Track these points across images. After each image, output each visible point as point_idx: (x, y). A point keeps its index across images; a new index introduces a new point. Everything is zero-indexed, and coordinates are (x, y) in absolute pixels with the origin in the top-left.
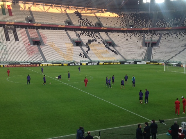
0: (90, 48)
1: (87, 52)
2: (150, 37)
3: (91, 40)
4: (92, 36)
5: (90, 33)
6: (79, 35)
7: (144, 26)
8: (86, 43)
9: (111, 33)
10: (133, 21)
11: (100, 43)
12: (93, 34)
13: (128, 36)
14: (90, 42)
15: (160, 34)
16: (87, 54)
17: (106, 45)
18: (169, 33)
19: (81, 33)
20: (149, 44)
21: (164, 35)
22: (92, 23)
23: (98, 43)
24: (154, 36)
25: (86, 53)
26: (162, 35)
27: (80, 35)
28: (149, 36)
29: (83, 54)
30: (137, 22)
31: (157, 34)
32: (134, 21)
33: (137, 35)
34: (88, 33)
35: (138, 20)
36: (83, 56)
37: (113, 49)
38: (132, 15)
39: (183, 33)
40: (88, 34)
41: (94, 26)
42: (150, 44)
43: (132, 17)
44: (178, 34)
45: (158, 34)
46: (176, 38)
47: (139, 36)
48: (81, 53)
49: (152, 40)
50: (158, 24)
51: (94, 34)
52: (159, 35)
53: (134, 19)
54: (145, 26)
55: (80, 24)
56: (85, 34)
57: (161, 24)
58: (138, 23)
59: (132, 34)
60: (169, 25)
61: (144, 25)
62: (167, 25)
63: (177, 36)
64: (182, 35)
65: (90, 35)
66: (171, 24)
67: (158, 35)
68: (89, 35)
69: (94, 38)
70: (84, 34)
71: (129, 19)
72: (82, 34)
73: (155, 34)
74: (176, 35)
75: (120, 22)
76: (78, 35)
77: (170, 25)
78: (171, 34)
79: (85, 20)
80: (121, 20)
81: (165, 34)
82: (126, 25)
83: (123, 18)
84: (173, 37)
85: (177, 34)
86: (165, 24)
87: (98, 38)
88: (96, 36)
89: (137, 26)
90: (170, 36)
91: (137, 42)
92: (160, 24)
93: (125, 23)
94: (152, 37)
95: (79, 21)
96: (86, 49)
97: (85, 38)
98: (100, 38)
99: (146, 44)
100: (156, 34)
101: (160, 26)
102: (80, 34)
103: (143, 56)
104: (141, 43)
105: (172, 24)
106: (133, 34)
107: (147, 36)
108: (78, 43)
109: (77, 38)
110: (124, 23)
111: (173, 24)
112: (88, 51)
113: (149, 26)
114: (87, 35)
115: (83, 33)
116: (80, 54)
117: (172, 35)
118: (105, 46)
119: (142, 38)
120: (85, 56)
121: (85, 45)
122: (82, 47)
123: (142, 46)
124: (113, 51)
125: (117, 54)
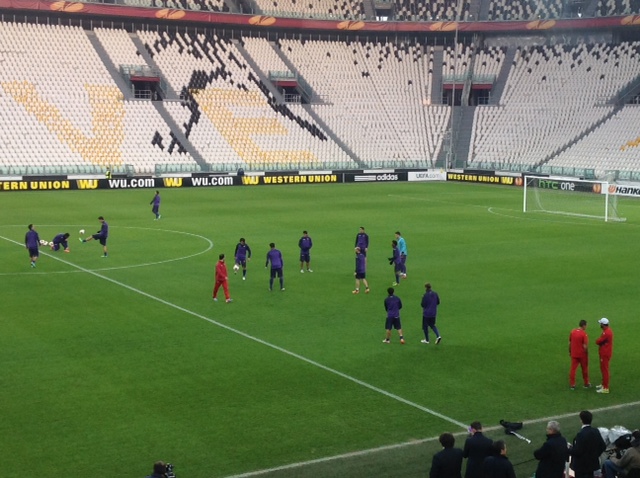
0: (199, 109)
1: (188, 127)
2: (465, 64)
3: (204, 73)
4: (211, 53)
5: (202, 42)
6: (150, 51)
7: (440, 13)
8: (181, 89)
9: (295, 44)
11: (244, 86)
12: (213, 46)
13: (368, 56)
14: (199, 80)
15: (505, 50)
16: (187, 134)
17: (271, 95)
18: (545, 48)
19: (159, 39)
20: (459, 92)
21: (523, 54)
23: (239, 86)
24: (482, 57)
25: (184, 130)
26: (517, 56)
27: (154, 50)
28: (459, 57)
29: (171, 139)
31: (494, 49)
33: (407, 52)
34: (189, 40)
36: (167, 147)
37: (305, 116)
39: (604, 45)
40: (192, 44)
41: (216, 8)
42: (465, 96)
44: (581, 50)
45: (498, 48)
46: (573, 66)
47: (415, 60)
48: (161, 133)
49: (471, 75)
50: (499, 4)
51: (217, 45)
52: (502, 56)
54: (444, 12)
56: (179, 44)
57: (509, 8)
58: (411, 1)
59: (388, 49)
60: (545, 11)
61: (438, 10)
62: (537, 12)
63: (579, 58)
64: (599, 57)
65: (199, 48)
66: (551, 6)
67: (497, 52)
68: (195, 48)
69: (218, 64)
70: (171, 43)
72: (165, 47)
73: (487, 52)
74: (575, 56)
76: (145, 51)
77: (550, 11)
78: (554, 51)
81: (526, 48)
82: (358, 8)
84: (560, 62)
85: (577, 50)
86: (528, 7)
87: (237, 62)
88: (228, 54)
89: (409, 13)
90: (547, 59)
91: (410, 82)
92: (506, 4)
94: (473, 62)
96: (181, 115)
97: (176, 65)
98: (245, 67)
99: (447, 94)
100: (490, 49)
101: (509, 16)
102: (156, 46)
103: (435, 147)
104: (427, 87)
105: (556, 6)
106: (393, 49)
107: (452, 56)
108: (146, 87)
109: (140, 61)
111: (560, 6)
112: (191, 122)
113: (459, 14)
114: (185, 51)
115: (168, 39)
116: (157, 134)
117: (556, 55)
118: (269, 102)
119: (431, 68)
120: (176, 145)
121: (179, 94)
122: (165, 103)
123: (429, 102)
124: (303, 124)
125: (322, 137)
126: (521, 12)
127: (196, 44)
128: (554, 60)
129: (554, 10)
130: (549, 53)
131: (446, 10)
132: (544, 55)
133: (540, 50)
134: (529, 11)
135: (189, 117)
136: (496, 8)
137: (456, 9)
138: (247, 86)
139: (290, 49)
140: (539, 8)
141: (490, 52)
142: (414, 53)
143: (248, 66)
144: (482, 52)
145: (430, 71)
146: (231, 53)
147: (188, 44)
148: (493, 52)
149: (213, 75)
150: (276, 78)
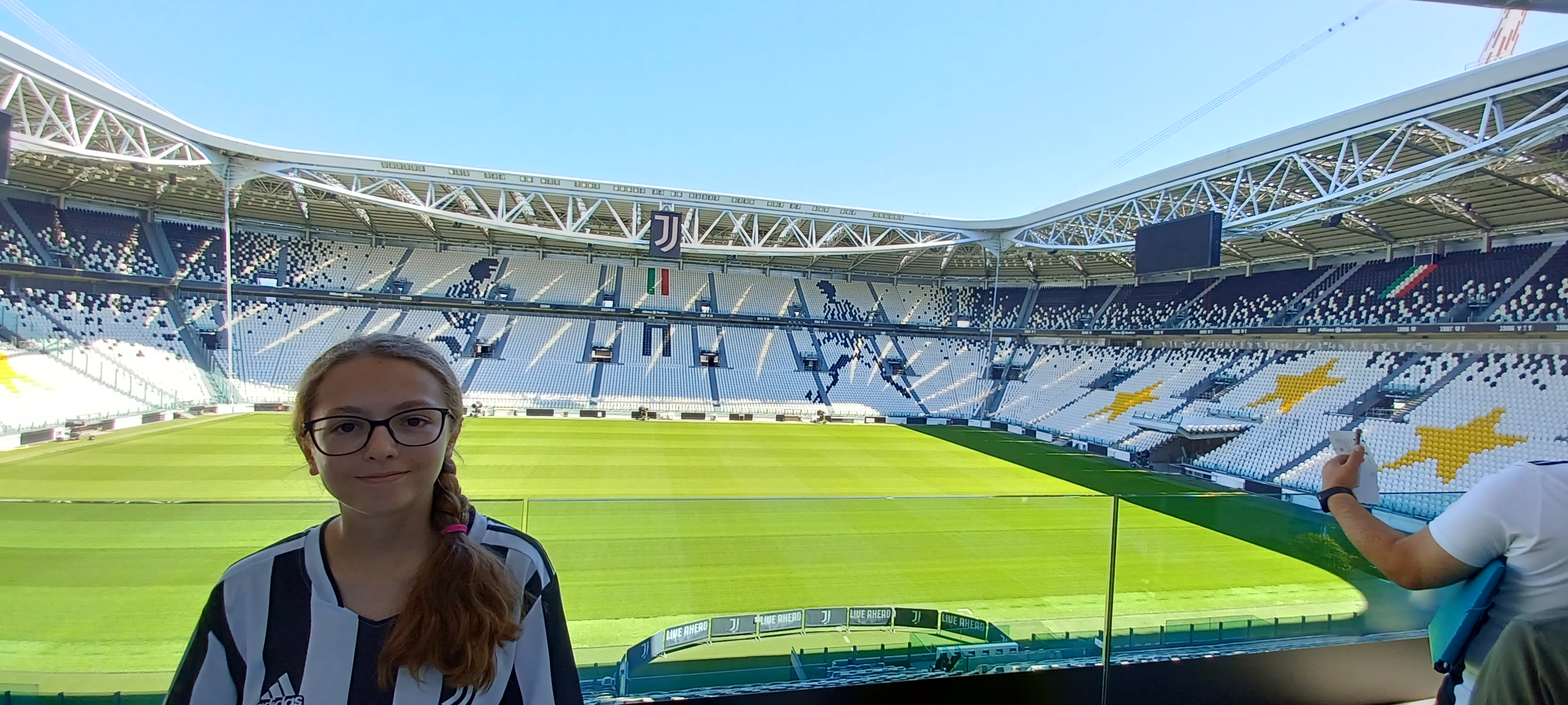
0: (838, 377)
1: (829, 388)
2: (1009, 354)
3: (847, 356)
4: (854, 344)
5: (851, 338)
6: (819, 344)
8: (831, 365)
9: (907, 339)
10: (970, 308)
11: (869, 365)
12: (857, 340)
13: (950, 347)
14: (844, 360)
15: (1035, 346)
16: (827, 392)
17: (884, 370)
18: (1060, 347)
19: (827, 336)
20: (1001, 372)
21: (1046, 350)
22: (859, 312)
23: (866, 365)
24: (1021, 350)
25: (826, 390)
26: (1042, 351)
27: (822, 343)
29: (817, 395)
30: (981, 310)
32: (973, 308)
33: (975, 346)
34: (844, 337)
35: (983, 306)
36: (813, 399)
37: (902, 383)
38: (970, 292)
39: (1097, 348)
40: (845, 340)
41: (861, 319)
42: (1004, 375)
43: (971, 297)
44: (1082, 350)
45: (1031, 345)
46: (1075, 359)
47: (979, 351)
48: (812, 391)
49: (1010, 362)
51: (859, 340)
52: (1033, 350)
53: (974, 303)
55: (827, 314)
56: (838, 339)
57: (1041, 321)
58: (982, 315)
59: (963, 343)
60: (1063, 324)
61: (997, 320)
62: (1058, 324)
63: (1079, 355)
64: (1092, 355)
65: (848, 342)
66: (1067, 321)
67: (1030, 348)
68: (846, 342)
69: (857, 351)
70: (833, 339)
71: (961, 303)
72: (829, 341)
73: (1024, 347)
74: (1078, 353)
75: (935, 309)
76: (817, 343)
77: (1066, 324)
78: (1065, 349)
79: (843, 304)
80: (939, 305)
81: (1049, 346)
82: (948, 319)
83: (946, 298)
84: (1068, 357)
85: (1080, 350)
86: (1053, 321)
87: (869, 350)
88: (864, 345)
89: (978, 322)
90: (1060, 354)
91: (972, 364)
93: (947, 314)
94: (1014, 353)
95: (827, 307)
96: (826, 379)
97: (832, 352)
98: (872, 353)
99: (996, 373)
100: (1027, 345)
101: (1040, 326)
102: (824, 341)
103: (977, 406)
104: (982, 367)
105: (1070, 321)
106: (966, 343)
107: (1002, 349)
108: (812, 364)
109: (813, 350)
110: (945, 314)
111: (1073, 321)
112: (832, 384)
113: (1009, 323)
114: (840, 343)
115: (832, 337)
116: (810, 391)
117: (1066, 352)
118: (881, 374)
119: (987, 355)
120: (819, 399)
121: (829, 368)
122: (819, 374)
123: (981, 377)
124: (899, 388)
125: (908, 396)
126: (1048, 324)
127: (847, 339)
128: (1064, 355)
129: (1068, 324)
130: (1062, 350)
131: (1002, 321)
132: (1059, 351)
133: (1057, 347)
134: (1053, 323)
135: (831, 382)
136: (1033, 320)
137: (1008, 320)
138: (871, 365)
139: (903, 342)
140: (1059, 322)
142: (979, 346)
143: (875, 352)
144: (1021, 347)
145: (986, 358)
146: (866, 345)
147: (842, 339)
148: (1028, 348)
149: (852, 358)
150: (889, 360)
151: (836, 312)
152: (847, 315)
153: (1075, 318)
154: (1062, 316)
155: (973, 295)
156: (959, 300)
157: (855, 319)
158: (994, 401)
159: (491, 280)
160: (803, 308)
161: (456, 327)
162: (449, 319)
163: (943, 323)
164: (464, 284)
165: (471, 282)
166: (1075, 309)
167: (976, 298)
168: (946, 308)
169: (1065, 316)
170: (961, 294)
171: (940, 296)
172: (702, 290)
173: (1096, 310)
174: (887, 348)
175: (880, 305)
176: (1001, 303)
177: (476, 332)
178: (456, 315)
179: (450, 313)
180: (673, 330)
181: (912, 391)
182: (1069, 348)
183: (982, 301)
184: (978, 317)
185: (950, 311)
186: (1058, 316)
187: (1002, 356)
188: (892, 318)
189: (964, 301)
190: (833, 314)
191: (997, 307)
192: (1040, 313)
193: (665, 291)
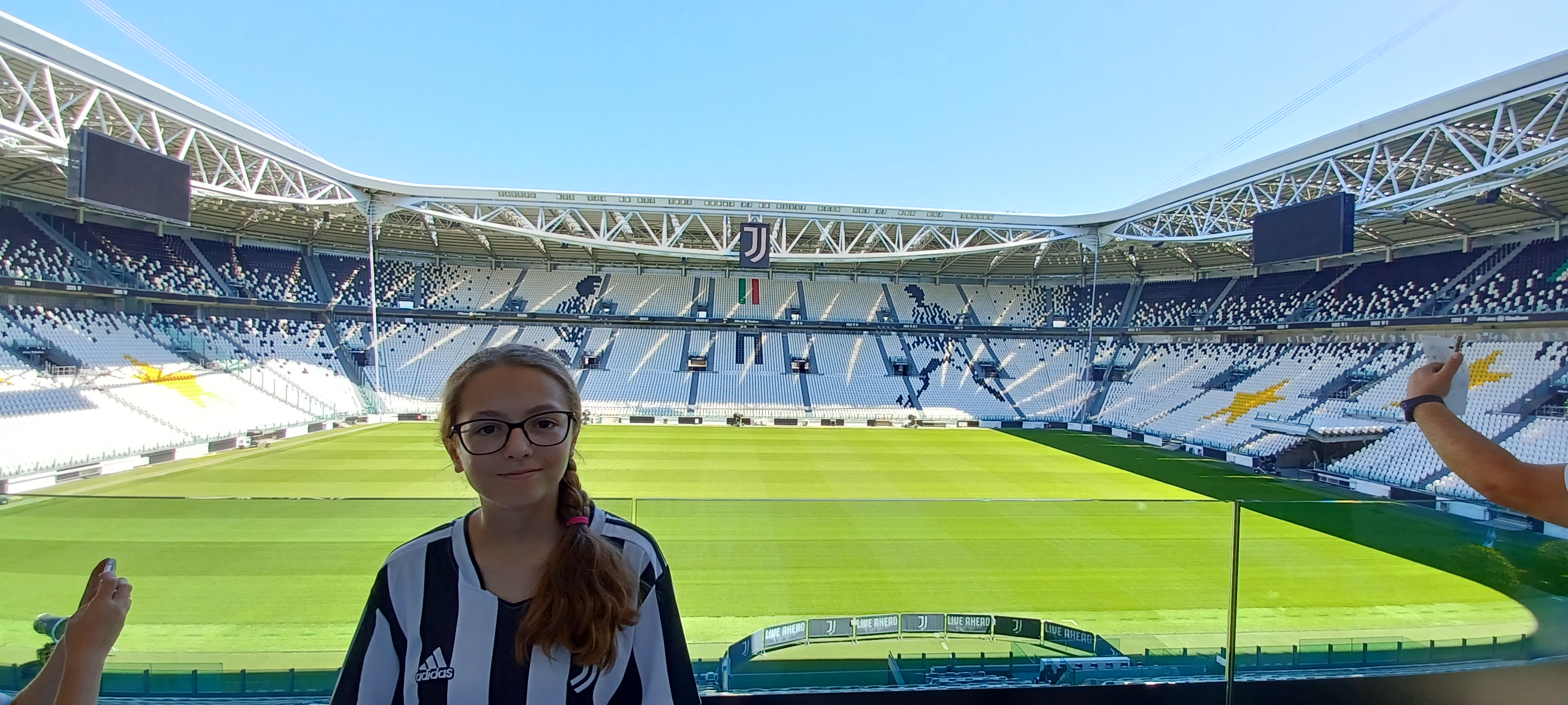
0: (929, 381)
1: (919, 392)
2: (1111, 354)
3: (938, 360)
4: (945, 348)
5: (941, 341)
6: (909, 348)
7: (1097, 321)
8: (922, 369)
9: (999, 341)
10: (1067, 307)
11: (960, 368)
12: (947, 344)
13: (1046, 348)
14: (935, 364)
15: (1140, 345)
16: (918, 396)
17: (976, 373)
18: (1169, 345)
19: (916, 340)
20: (1103, 372)
21: (1153, 349)
22: (949, 315)
23: (957, 368)
24: (1124, 349)
25: (917, 394)
26: (1148, 350)
27: (912, 347)
28: (1108, 349)
29: (908, 399)
30: (1079, 309)
31: (1133, 344)
32: (1070, 308)
33: (1073, 346)
34: (934, 341)
35: (1080, 304)
36: (904, 404)
37: (995, 386)
38: (1066, 290)
39: (1211, 345)
40: (935, 343)
41: (951, 322)
42: (1106, 376)
43: (1067, 296)
44: (1195, 347)
45: (1136, 344)
46: (1186, 358)
47: (1077, 351)
48: (903, 396)
49: (1113, 362)
50: (1139, 316)
51: (950, 343)
52: (1138, 349)
53: (1071, 302)
54: (1100, 322)
55: (916, 318)
56: (927, 343)
57: (1146, 318)
58: (1080, 314)
59: (1060, 344)
60: (1171, 321)
61: (1097, 319)
62: (1165, 321)
63: (1191, 353)
64: (1205, 353)
65: (938, 345)
66: (1176, 317)
67: (1135, 347)
68: (936, 345)
69: (947, 355)
70: (922, 343)
71: (1056, 302)
72: (918, 345)
73: (1128, 346)
74: (1189, 351)
75: (1029, 309)
76: (906, 348)
77: (1174, 320)
78: (1175, 347)
79: (932, 307)
80: (1032, 305)
81: (1156, 345)
82: (1043, 319)
83: (1040, 298)
84: (1178, 355)
85: (1192, 348)
86: (1159, 318)
87: (960, 353)
88: (955, 348)
89: (1076, 322)
90: (1169, 353)
91: (1071, 365)
92: (1145, 316)
93: (1042, 314)
94: (1117, 353)
95: (916, 311)
96: (916, 383)
97: (922, 356)
98: (964, 355)
99: (1097, 374)
100: (1130, 344)
101: (1145, 323)
102: (913, 345)
104: (1081, 368)
105: (1179, 317)
106: (1063, 343)
107: (1103, 349)
108: (903, 370)
109: (903, 355)
110: (1039, 314)
111: (1183, 317)
112: (922, 389)
113: (1111, 322)
114: (929, 347)
115: (921, 340)
116: (901, 396)
117: (1176, 350)
118: (973, 377)
119: (1087, 356)
120: (910, 403)
121: (920, 372)
122: (910, 378)
123: (1081, 379)
124: (992, 391)
125: (1002, 399)
126: (1154, 321)
127: (937, 343)
128: (1174, 353)
129: (1178, 321)
130: (1171, 348)
131: (1102, 319)
132: (1168, 350)
133: (1166, 346)
134: (1160, 320)
135: (922, 386)
136: (1137, 318)
137: (1109, 319)
138: (962, 368)
139: (995, 344)
140: (1167, 318)
141: (1129, 347)
142: (1078, 346)
143: (966, 355)
144: (1124, 346)
145: (1086, 358)
146: (957, 348)
147: (932, 343)
148: (1132, 347)
149: (943, 361)
150: (982, 363)
151: (925, 316)
152: (937, 319)
153: (1185, 314)
154: (1169, 311)
155: (1070, 294)
156: (1054, 300)
157: (945, 322)
158: (1095, 404)
159: (595, 296)
160: (891, 313)
161: (566, 341)
162: (560, 334)
163: (1038, 324)
164: (572, 300)
165: (578, 299)
166: (1185, 304)
167: (1074, 296)
168: (1040, 308)
169: (1174, 312)
170: (1057, 293)
171: (1034, 295)
172: (791, 299)
173: (1209, 305)
174: (979, 351)
175: (970, 307)
176: (1101, 300)
177: (584, 344)
178: (565, 329)
179: (560, 328)
180: (764, 338)
181: (1007, 395)
182: (1179, 346)
183: (1079, 300)
184: (1076, 316)
185: (1045, 311)
186: (1165, 312)
187: (1103, 357)
188: (983, 320)
189: (1060, 300)
190: (922, 318)
191: (1096, 305)
192: (1144, 309)
193: (756, 301)
